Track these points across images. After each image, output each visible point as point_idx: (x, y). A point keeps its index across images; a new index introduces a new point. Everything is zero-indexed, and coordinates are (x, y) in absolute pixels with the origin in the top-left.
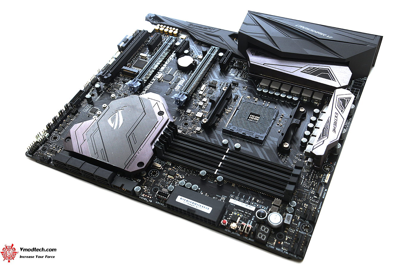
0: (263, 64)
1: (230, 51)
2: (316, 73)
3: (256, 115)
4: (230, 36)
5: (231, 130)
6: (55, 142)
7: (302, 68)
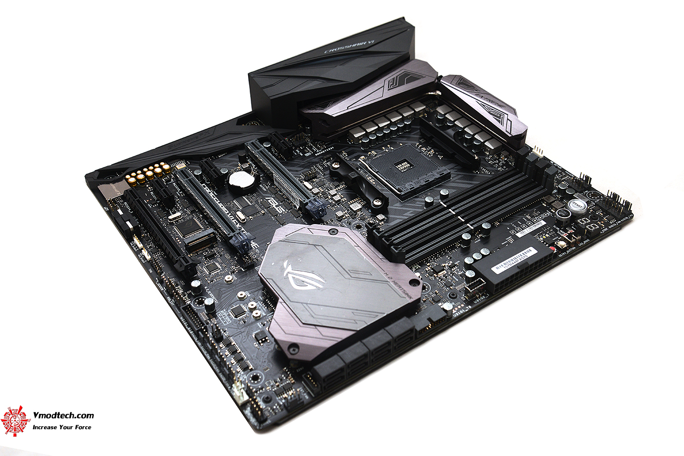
0: (348, 109)
2: (401, 81)
3: (401, 163)
4: (238, 124)
5: (410, 189)
6: (265, 381)
7: (383, 86)
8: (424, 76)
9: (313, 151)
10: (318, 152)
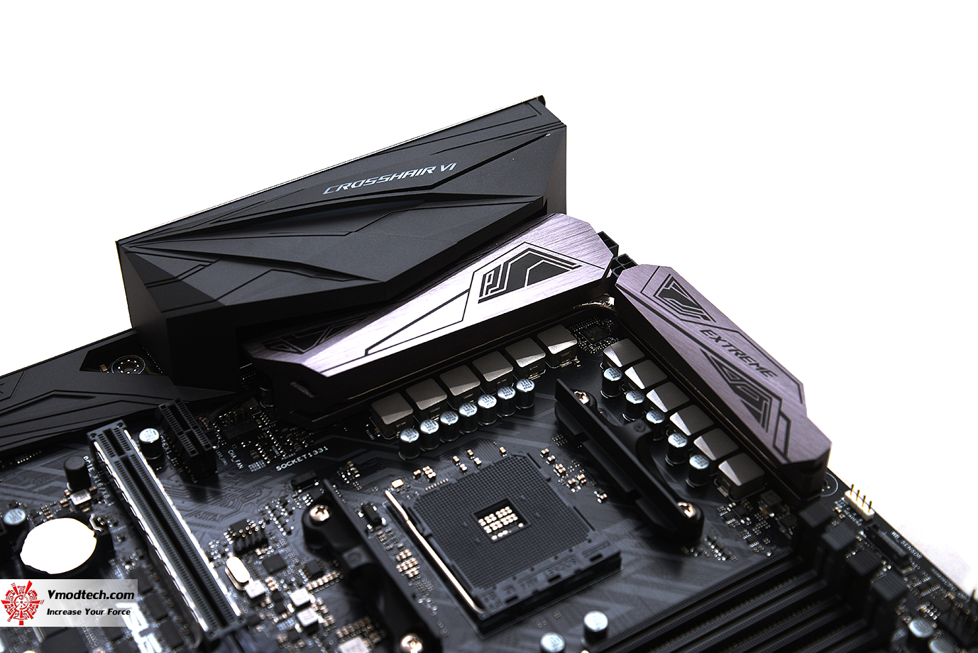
0: (367, 354)
1: (168, 404)
2: (516, 276)
3: (493, 510)
4: (84, 368)
5: (507, 602)
7: (468, 291)
8: (578, 263)
9: (270, 455)
10: (285, 461)
